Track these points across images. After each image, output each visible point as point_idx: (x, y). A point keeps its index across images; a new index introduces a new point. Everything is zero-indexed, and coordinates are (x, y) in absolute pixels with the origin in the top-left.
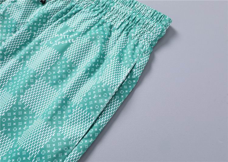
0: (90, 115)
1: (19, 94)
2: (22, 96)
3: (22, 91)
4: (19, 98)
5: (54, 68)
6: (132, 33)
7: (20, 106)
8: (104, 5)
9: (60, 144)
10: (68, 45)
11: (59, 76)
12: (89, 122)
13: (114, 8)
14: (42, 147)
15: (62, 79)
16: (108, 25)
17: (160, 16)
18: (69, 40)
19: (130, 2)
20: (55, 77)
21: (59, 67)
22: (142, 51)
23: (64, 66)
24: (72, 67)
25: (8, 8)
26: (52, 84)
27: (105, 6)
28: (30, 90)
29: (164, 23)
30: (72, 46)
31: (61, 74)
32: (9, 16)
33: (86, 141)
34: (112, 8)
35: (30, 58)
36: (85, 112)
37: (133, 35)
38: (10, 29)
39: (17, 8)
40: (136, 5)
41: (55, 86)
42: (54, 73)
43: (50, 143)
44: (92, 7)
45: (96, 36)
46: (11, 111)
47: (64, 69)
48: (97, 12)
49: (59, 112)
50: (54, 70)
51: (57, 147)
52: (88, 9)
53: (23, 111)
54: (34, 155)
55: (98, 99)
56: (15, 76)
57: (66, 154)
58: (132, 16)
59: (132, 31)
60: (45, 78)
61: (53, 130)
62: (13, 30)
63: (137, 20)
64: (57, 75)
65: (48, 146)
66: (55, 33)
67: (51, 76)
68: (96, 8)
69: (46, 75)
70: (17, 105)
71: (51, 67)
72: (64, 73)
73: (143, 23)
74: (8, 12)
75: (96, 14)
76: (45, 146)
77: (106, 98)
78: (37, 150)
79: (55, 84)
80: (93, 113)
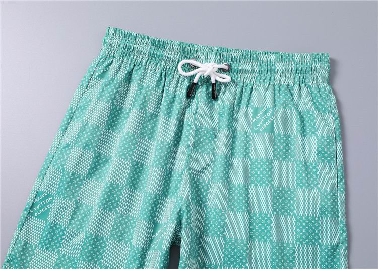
0: (331, 165)
1: (270, 182)
2: (273, 182)
3: (270, 179)
4: (272, 185)
5: (276, 147)
6: (308, 82)
7: (277, 190)
8: (267, 72)
9: (329, 197)
10: (272, 123)
11: (284, 151)
12: (333, 169)
13: (278, 70)
14: (320, 206)
15: (287, 151)
16: (285, 86)
17: (319, 57)
18: (271, 118)
19: (287, 58)
20: (281, 153)
21: (279, 144)
22: (327, 92)
23: (282, 141)
24: (287, 137)
25: (196, 122)
26: (284, 159)
27: (269, 72)
28: (274, 174)
29: (326, 60)
30: (276, 121)
31: (284, 148)
32: (201, 127)
33: (341, 183)
34: (276, 70)
35: (249, 150)
36: (326, 164)
37: (310, 84)
38: (211, 137)
39: (202, 117)
40: (294, 58)
41: (287, 159)
42: (278, 150)
43: (322, 200)
44: (259, 78)
45: (285, 102)
46: (275, 197)
47: (283, 143)
48: (267, 81)
49: (309, 176)
50: (277, 149)
51: (329, 200)
52: (258, 83)
53: (281, 191)
54: (318, 215)
55: (328, 149)
56: (251, 171)
57: (336, 200)
58: (298, 69)
59: (307, 81)
60: (275, 158)
61: (316, 190)
62: (213, 136)
63: (305, 70)
64: (281, 150)
65: (323, 203)
66: (251, 119)
67: (278, 154)
68: (263, 78)
69: (275, 156)
70: (275, 191)
71: (273, 148)
72: (286, 146)
73: (310, 70)
74: (198, 124)
75: (268, 83)
76: (321, 204)
77: (332, 146)
78: (318, 211)
79: (285, 158)
80: (332, 162)
